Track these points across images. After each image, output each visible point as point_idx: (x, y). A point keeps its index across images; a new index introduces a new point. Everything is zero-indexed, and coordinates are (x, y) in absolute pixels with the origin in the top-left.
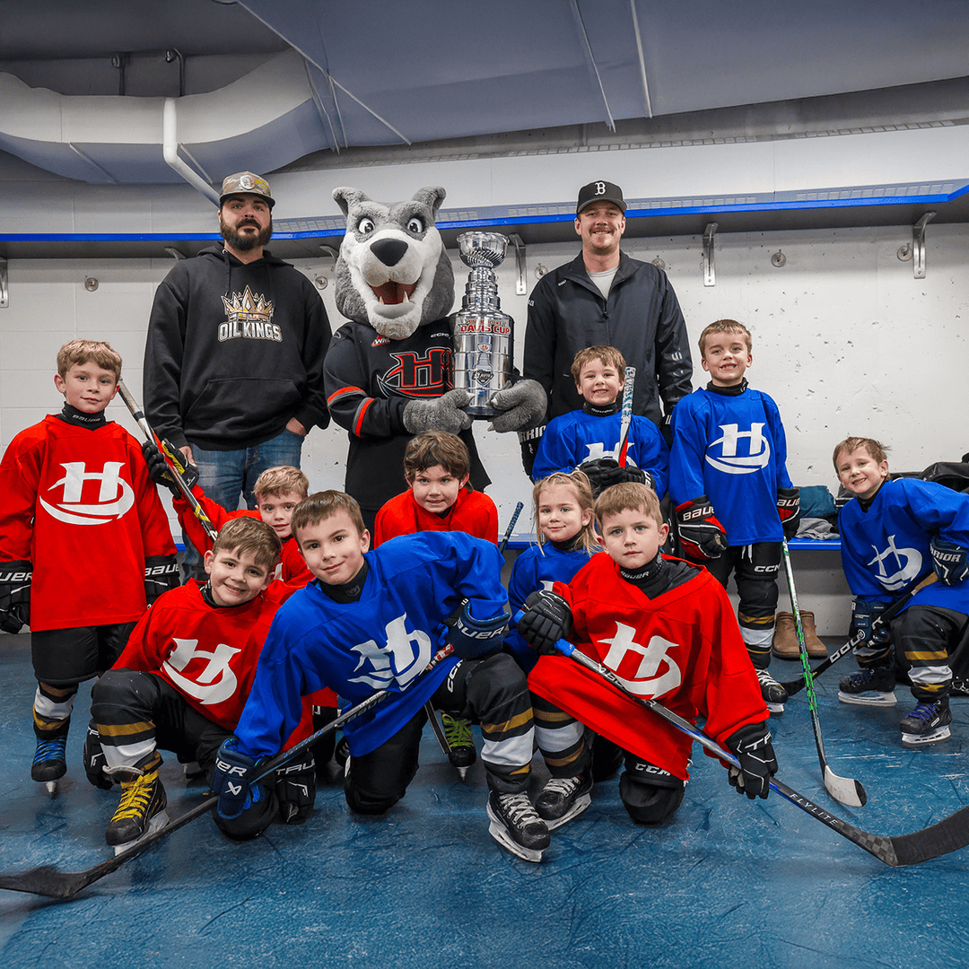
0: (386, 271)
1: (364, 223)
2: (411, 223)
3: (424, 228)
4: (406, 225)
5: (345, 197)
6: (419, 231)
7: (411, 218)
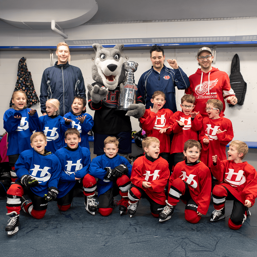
0: (111, 73)
1: (102, 56)
2: (115, 56)
3: (119, 58)
5: (96, 47)
6: (118, 58)
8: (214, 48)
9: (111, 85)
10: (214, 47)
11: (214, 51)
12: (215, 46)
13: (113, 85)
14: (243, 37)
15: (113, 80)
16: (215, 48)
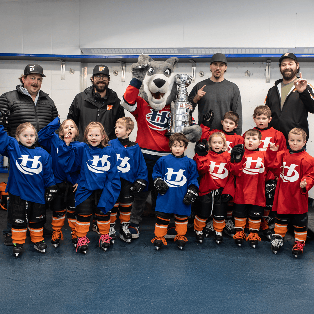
0: (157, 89)
3: (170, 73)
4: (165, 71)
6: (168, 74)
7: (166, 69)
8: (268, 63)
9: (156, 104)
10: (267, 61)
11: (268, 67)
12: (268, 59)
13: (160, 104)
14: (305, 49)
15: (159, 98)
16: (270, 63)
